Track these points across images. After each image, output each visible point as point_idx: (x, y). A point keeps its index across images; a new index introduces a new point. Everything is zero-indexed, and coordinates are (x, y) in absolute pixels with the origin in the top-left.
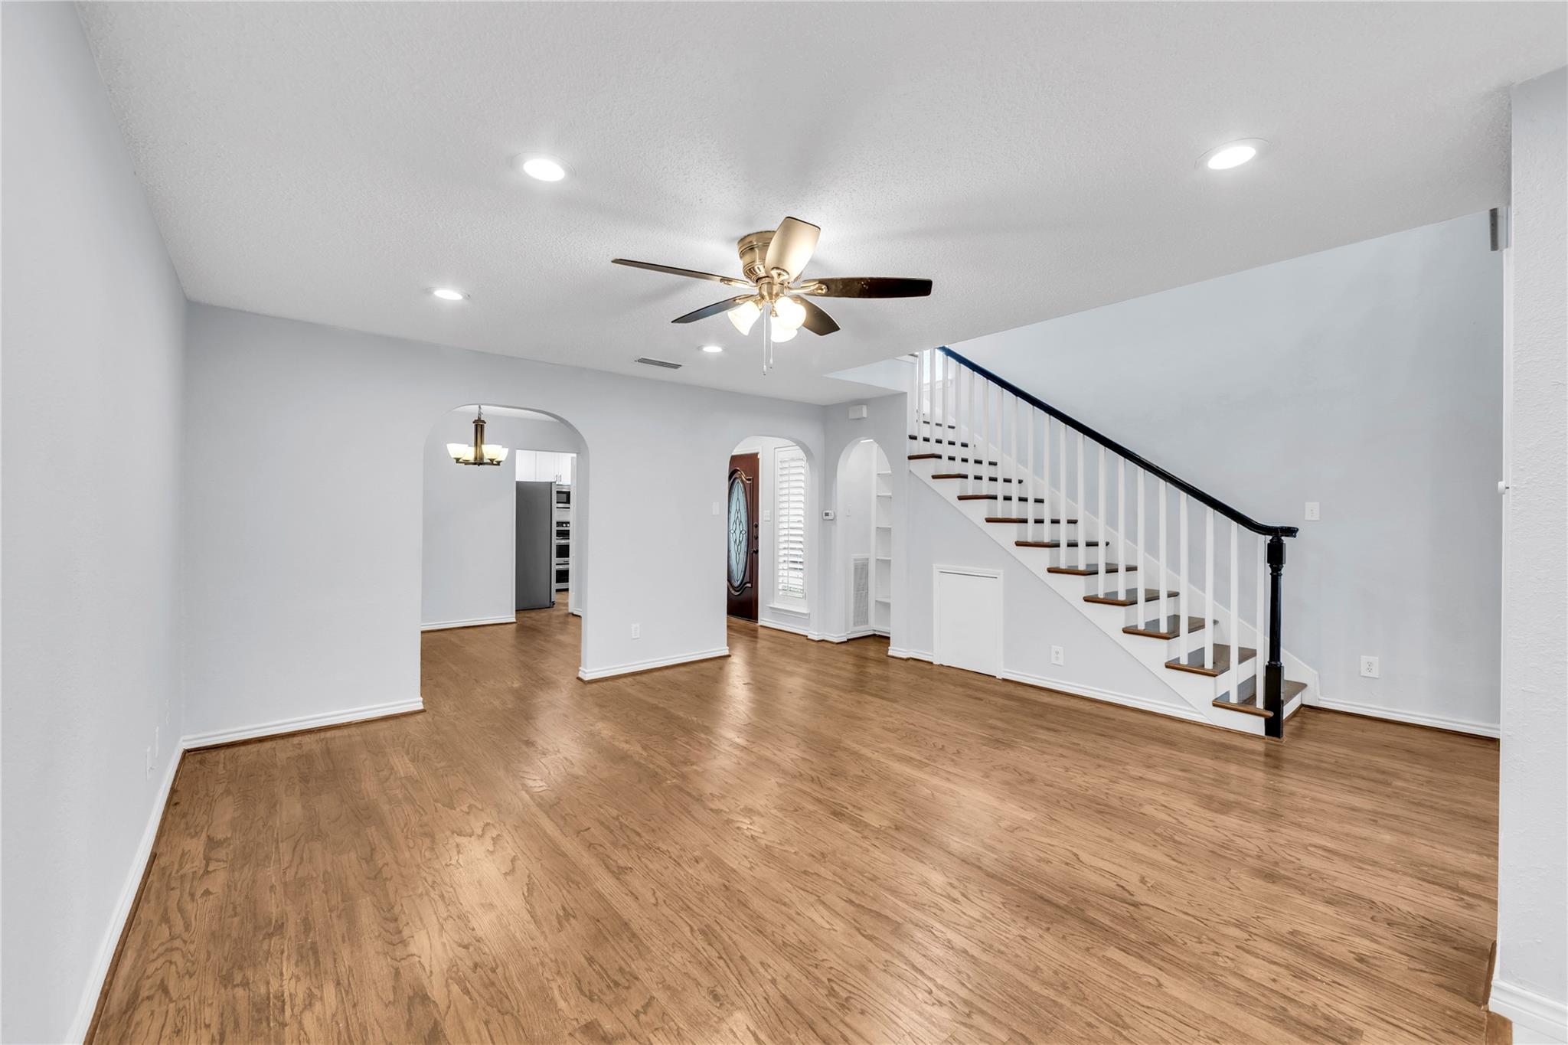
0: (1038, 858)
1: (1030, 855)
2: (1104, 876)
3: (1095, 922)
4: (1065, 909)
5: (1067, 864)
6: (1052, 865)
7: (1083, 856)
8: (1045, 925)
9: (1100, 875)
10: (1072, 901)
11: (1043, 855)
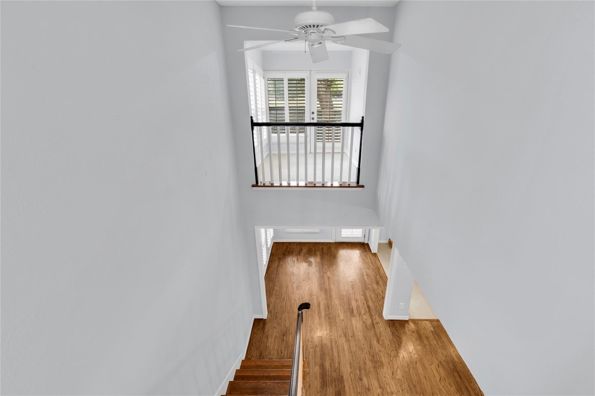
0: (451, 386)
1: (452, 389)
2: (439, 371)
3: (453, 366)
4: (457, 372)
5: (445, 380)
6: (449, 382)
7: (438, 379)
8: (465, 372)
9: (440, 372)
10: (454, 372)
11: (449, 386)
